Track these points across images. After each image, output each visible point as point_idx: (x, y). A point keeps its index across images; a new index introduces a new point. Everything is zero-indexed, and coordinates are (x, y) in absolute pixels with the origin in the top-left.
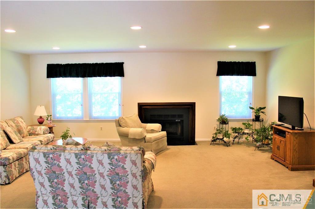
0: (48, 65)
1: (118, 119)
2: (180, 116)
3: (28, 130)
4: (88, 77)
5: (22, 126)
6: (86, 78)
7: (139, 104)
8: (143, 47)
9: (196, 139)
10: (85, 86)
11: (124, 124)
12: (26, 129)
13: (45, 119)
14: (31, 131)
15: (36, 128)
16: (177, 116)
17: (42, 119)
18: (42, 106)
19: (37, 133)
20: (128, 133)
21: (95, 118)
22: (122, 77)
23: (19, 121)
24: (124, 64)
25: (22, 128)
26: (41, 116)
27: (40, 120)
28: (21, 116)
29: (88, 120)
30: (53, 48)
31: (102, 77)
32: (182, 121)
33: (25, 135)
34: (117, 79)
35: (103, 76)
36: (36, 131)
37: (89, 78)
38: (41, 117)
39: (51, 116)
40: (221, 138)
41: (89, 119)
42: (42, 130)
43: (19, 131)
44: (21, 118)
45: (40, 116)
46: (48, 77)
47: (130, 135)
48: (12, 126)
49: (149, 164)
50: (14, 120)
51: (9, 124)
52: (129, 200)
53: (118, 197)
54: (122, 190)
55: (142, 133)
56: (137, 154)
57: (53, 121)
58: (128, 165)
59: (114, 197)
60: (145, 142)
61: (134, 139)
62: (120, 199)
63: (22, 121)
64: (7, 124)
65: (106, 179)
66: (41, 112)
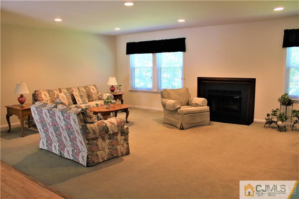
0: (127, 43)
1: (162, 91)
2: (239, 93)
3: (98, 96)
4: (156, 52)
5: (93, 92)
6: (155, 54)
7: (198, 78)
8: (181, 21)
9: (254, 119)
11: (166, 96)
12: (96, 95)
13: (116, 88)
14: (100, 97)
15: (103, 95)
16: (235, 92)
17: (113, 88)
18: (113, 78)
19: (103, 98)
20: (166, 104)
22: (184, 52)
23: (91, 88)
24: (186, 40)
25: (92, 94)
28: (94, 84)
29: (156, 91)
30: (115, 29)
32: (240, 98)
33: (94, 99)
34: (180, 54)
36: (103, 97)
38: (112, 86)
39: (121, 86)
40: (274, 120)
43: (89, 96)
44: (95, 86)
46: (127, 54)
47: (166, 106)
48: (82, 91)
49: (97, 126)
50: (87, 87)
51: (80, 90)
52: (80, 152)
53: (75, 149)
54: (75, 143)
55: (174, 105)
56: (74, 114)
57: (131, 91)
58: (72, 123)
59: (73, 149)
60: (178, 114)
61: (169, 110)
62: (75, 151)
63: (94, 88)
64: (79, 89)
65: (65, 132)
66: (113, 82)
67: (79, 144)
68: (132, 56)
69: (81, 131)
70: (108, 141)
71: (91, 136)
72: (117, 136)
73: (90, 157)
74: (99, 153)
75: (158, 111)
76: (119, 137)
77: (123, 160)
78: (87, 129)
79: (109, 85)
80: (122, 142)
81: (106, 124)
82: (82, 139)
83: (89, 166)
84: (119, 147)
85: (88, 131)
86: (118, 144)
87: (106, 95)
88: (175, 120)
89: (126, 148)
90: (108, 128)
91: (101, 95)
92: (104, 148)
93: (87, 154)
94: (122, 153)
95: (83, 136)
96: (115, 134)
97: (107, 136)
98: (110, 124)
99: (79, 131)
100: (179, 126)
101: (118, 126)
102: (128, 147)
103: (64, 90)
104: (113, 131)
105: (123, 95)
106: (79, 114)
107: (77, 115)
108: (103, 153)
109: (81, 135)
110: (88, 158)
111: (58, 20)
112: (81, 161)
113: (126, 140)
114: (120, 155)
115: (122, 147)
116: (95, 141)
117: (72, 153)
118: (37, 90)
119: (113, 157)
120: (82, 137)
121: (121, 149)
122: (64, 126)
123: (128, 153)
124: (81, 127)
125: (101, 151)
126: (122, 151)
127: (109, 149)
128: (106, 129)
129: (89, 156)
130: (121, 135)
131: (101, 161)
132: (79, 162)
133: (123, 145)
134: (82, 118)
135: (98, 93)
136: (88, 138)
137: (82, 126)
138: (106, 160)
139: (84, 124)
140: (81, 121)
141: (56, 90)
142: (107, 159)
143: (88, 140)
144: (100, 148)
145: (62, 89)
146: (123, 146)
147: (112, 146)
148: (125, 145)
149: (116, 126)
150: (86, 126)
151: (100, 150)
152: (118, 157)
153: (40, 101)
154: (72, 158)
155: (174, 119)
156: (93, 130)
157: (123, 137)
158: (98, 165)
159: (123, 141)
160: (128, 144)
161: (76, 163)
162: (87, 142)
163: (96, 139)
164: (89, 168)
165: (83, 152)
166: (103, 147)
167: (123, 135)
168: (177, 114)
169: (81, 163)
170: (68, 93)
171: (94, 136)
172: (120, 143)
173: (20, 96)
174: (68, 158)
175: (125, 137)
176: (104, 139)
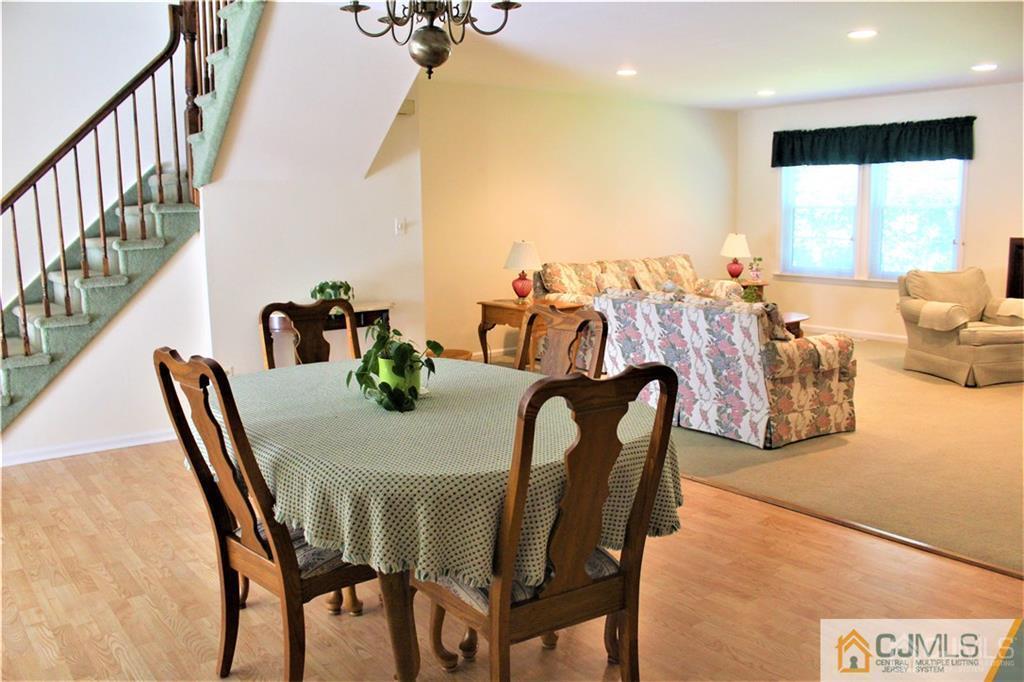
0: (776, 134)
1: (905, 275)
3: (696, 286)
4: (871, 162)
5: (682, 275)
7: (1013, 240)
10: (863, 187)
12: (692, 284)
13: (746, 267)
15: (714, 284)
17: (737, 266)
18: (739, 236)
19: (712, 294)
20: (919, 312)
21: (883, 277)
22: (968, 161)
23: (677, 264)
26: (737, 257)
27: (734, 267)
28: (685, 253)
29: (866, 279)
31: (908, 163)
34: (953, 166)
35: (909, 160)
36: (712, 291)
37: (874, 165)
38: (735, 262)
39: (760, 260)
41: (870, 277)
42: (724, 287)
44: (686, 258)
45: (733, 256)
46: (773, 165)
47: (921, 319)
48: (657, 272)
49: (795, 348)
50: (667, 259)
51: (650, 267)
52: (744, 414)
53: (727, 405)
54: (732, 390)
55: (949, 316)
56: (750, 315)
57: (780, 277)
58: (737, 337)
59: (720, 405)
60: (959, 343)
61: (933, 331)
62: (729, 411)
63: (686, 264)
64: (647, 266)
65: (706, 361)
66: (737, 248)
67: (745, 392)
68: (789, 172)
69: (762, 359)
70: (811, 390)
71: (784, 371)
72: (831, 380)
73: (775, 424)
74: (792, 417)
75: (869, 340)
76: (834, 384)
77: (846, 442)
78: (777, 353)
79: (724, 258)
80: (840, 397)
81: (815, 346)
82: (758, 380)
83: (770, 448)
84: (832, 409)
85: (778, 358)
86: (831, 401)
87: (721, 286)
88: (946, 359)
89: (847, 416)
90: (819, 355)
91: (707, 286)
92: (802, 407)
93: (767, 418)
94: (838, 425)
95: (764, 370)
96: (829, 374)
97: (810, 378)
98: (824, 348)
99: (757, 358)
100: (962, 376)
101: (840, 352)
102: (853, 411)
103: (611, 267)
104: (829, 364)
105: (765, 288)
106: (762, 316)
107: (758, 318)
108: (800, 421)
109: (758, 367)
110: (768, 426)
111: (627, 72)
112: (745, 434)
113: (849, 393)
114: (833, 430)
115: (840, 411)
116: (786, 387)
117: (719, 417)
118: (548, 262)
119: (819, 434)
120: (761, 373)
121: (837, 415)
122: (704, 345)
123: (851, 428)
124: (763, 348)
125: (796, 414)
126: (839, 421)
127: (813, 411)
128: (816, 359)
129: (772, 423)
130: (840, 381)
131: (794, 439)
132: (740, 437)
133: (841, 405)
134: (767, 325)
135: (696, 279)
136: (777, 376)
137: (767, 345)
138: (804, 438)
139: (768, 340)
140: (765, 334)
141: (591, 264)
142: (806, 435)
143: (774, 380)
144: (795, 407)
145: (607, 265)
146: (842, 407)
147: (820, 405)
148: (846, 405)
149: (837, 353)
150: (774, 345)
151: (794, 411)
152: (829, 434)
153: (558, 292)
154: (714, 429)
155: (943, 359)
156: (788, 356)
157: (844, 386)
158: (788, 447)
159: (841, 395)
160: (851, 404)
161: (728, 442)
162: (771, 386)
163: (788, 381)
164: (768, 452)
165: (754, 413)
166: (801, 404)
167: (842, 379)
168: (955, 342)
169: (746, 441)
170: (623, 275)
171: (788, 373)
172: (835, 399)
173: (518, 277)
174: (701, 429)
175: (848, 386)
176: (804, 386)
